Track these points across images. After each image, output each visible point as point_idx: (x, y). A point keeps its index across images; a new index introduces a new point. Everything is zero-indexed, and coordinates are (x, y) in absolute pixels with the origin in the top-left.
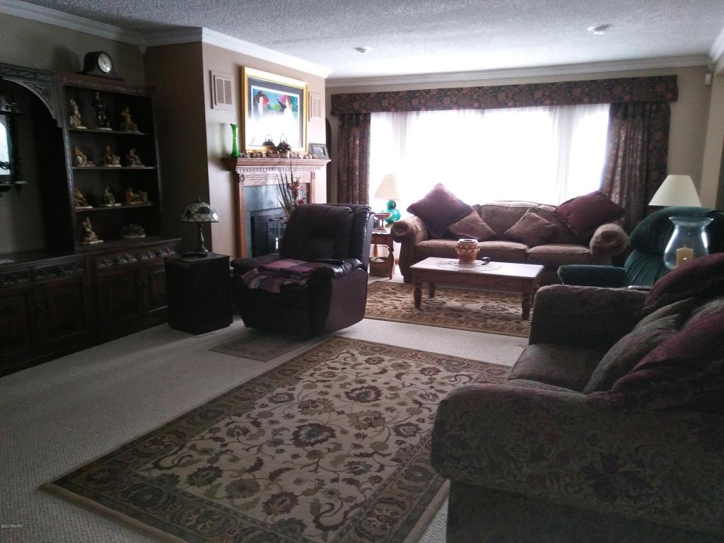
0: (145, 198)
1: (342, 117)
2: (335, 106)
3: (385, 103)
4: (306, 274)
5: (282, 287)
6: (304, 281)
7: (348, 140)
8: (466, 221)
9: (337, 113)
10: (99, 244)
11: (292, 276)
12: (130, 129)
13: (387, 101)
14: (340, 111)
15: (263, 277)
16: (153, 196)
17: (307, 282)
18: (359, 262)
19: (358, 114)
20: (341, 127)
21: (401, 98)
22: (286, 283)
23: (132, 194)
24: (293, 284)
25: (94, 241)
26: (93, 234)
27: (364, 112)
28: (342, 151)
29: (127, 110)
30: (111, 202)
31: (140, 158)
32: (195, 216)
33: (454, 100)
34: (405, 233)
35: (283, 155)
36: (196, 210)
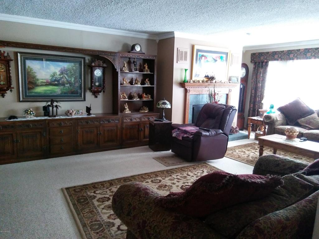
0: (150, 97)
1: (255, 63)
2: (252, 59)
3: (276, 57)
4: (193, 134)
5: (183, 137)
6: (191, 136)
7: (257, 74)
8: (309, 118)
9: (253, 61)
10: (129, 113)
11: (188, 133)
12: (146, 71)
13: (277, 55)
14: (254, 61)
15: (178, 132)
16: (152, 97)
17: (193, 137)
18: (221, 131)
19: (262, 63)
20: (254, 68)
21: (284, 54)
22: (185, 136)
23: (145, 95)
24: (187, 137)
25: (127, 111)
26: (128, 109)
27: (265, 61)
28: (253, 79)
29: (146, 64)
30: (136, 98)
31: (150, 82)
32: (160, 106)
33: (313, 54)
34: (270, 120)
35: (212, 81)
36: (161, 103)
